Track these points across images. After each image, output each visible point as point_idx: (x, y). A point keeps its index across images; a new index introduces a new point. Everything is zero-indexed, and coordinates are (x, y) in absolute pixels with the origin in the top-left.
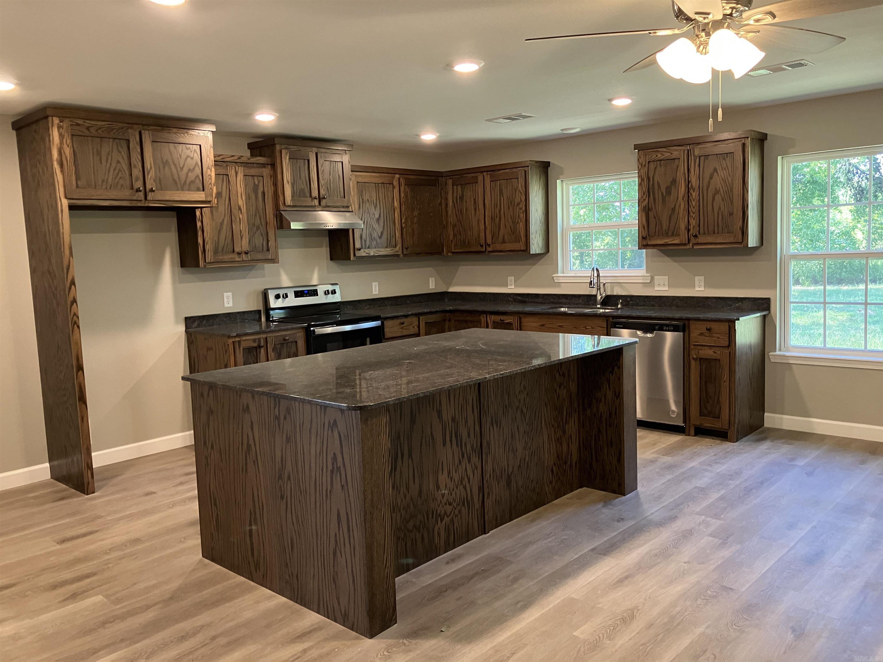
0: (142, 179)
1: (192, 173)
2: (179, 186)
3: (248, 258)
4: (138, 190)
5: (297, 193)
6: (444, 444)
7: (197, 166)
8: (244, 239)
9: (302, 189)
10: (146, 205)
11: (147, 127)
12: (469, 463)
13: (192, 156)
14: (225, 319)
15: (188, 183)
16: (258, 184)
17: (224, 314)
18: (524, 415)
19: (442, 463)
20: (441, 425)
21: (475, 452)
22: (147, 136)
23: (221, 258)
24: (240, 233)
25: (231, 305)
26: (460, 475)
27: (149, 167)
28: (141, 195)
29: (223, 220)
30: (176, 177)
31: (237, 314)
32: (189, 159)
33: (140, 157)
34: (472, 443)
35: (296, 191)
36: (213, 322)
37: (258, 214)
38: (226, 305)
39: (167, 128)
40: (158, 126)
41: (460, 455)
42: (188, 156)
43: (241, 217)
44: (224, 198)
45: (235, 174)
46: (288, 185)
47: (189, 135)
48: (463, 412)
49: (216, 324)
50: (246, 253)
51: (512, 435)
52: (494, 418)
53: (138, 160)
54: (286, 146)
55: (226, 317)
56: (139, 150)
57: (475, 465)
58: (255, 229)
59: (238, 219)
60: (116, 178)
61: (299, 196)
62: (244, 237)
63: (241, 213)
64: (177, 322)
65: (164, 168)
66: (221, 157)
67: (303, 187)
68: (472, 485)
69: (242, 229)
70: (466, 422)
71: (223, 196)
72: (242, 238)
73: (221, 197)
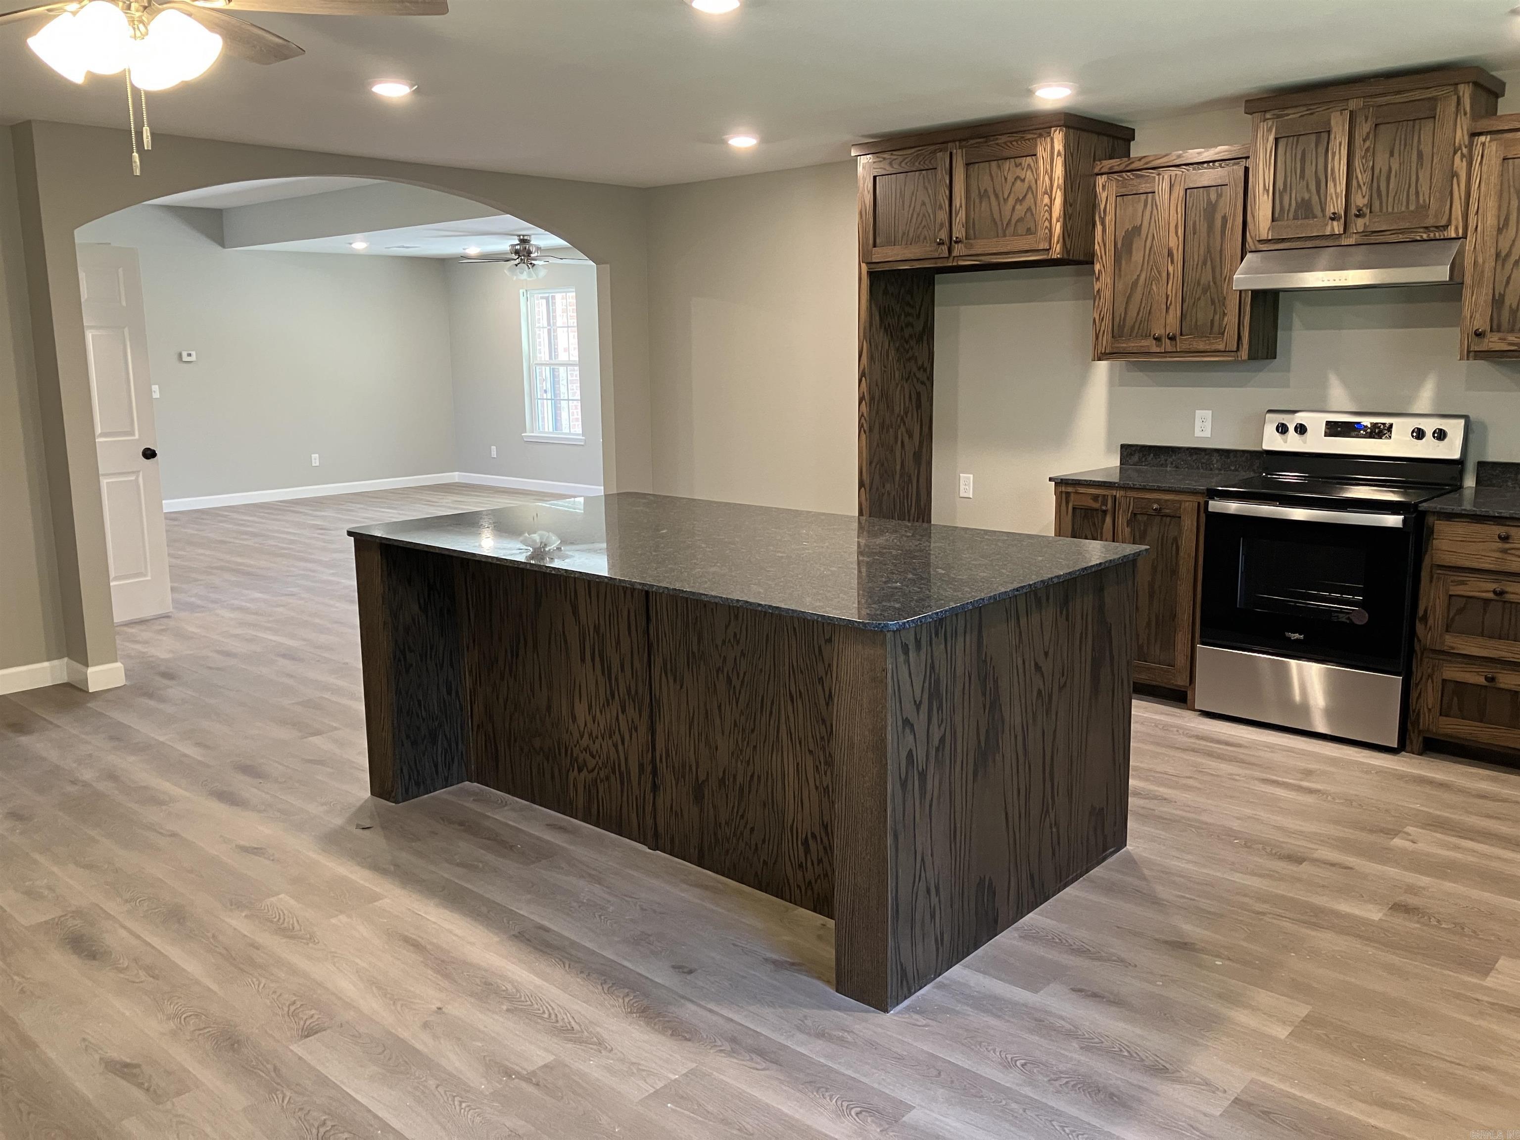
0: (947, 224)
1: (1021, 205)
2: (1000, 231)
3: (1176, 346)
4: (941, 243)
5: (1289, 210)
6: (583, 660)
7: (1030, 193)
8: (1171, 311)
9: (1303, 199)
10: (955, 264)
11: (965, 142)
12: (623, 712)
13: (1023, 177)
14: (1189, 458)
15: (1013, 222)
16: (1217, 201)
17: (1188, 449)
18: (734, 693)
19: (580, 686)
20: (577, 628)
21: (634, 701)
22: (959, 158)
23: (1124, 345)
24: (1165, 300)
25: (1207, 434)
26: (608, 721)
27: (958, 206)
28: (945, 248)
29: (1139, 276)
30: (997, 216)
31: (1215, 454)
32: (1018, 182)
33: (947, 192)
34: (628, 683)
35: (1287, 207)
36: (1166, 460)
37: (1209, 263)
38: (1198, 433)
39: (992, 138)
40: (980, 138)
41: (608, 692)
42: (1018, 177)
43: (1171, 269)
44: (1144, 237)
45: (1168, 189)
46: (1266, 196)
47: (1027, 141)
48: (612, 626)
49: (1172, 464)
50: (1172, 338)
51: (707, 713)
52: (669, 663)
53: (945, 198)
54: (1276, 112)
55: (1191, 455)
56: (948, 182)
57: (633, 722)
58: (1199, 292)
59: (1164, 275)
60: (918, 228)
61: (1296, 218)
62: (1172, 308)
63: (1172, 262)
64: (1109, 450)
65: (981, 202)
66: (1143, 161)
67: (1307, 196)
68: (628, 750)
69: (1169, 293)
70: (618, 643)
71: (1142, 232)
72: (1167, 309)
73: (1139, 235)
